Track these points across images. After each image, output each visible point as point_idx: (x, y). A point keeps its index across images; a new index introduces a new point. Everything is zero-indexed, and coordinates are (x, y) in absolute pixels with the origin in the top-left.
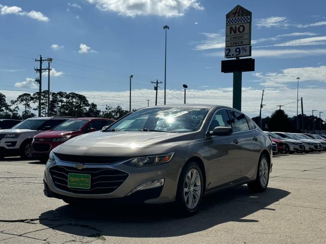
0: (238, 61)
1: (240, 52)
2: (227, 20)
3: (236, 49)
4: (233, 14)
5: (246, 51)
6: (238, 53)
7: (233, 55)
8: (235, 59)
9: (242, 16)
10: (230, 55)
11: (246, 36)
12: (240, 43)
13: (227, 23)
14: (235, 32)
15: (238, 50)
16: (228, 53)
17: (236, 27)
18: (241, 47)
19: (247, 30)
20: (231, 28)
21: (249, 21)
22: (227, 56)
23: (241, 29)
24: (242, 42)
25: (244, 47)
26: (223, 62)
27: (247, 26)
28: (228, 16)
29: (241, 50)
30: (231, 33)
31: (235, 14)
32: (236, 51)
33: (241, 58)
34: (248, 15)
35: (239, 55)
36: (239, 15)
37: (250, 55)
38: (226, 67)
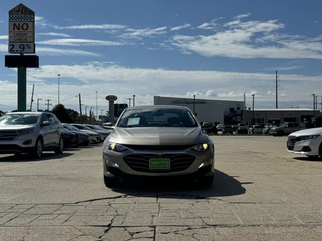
0: (22, 57)
1: (24, 48)
2: (10, 17)
3: (20, 46)
4: (16, 11)
5: (30, 48)
6: (22, 50)
7: (17, 51)
8: (19, 54)
9: (26, 14)
10: (14, 51)
11: (29, 34)
12: (24, 39)
13: (10, 20)
14: (18, 29)
15: (22, 47)
16: (12, 49)
17: (19, 25)
18: (25, 44)
19: (30, 29)
20: (15, 25)
21: (32, 20)
22: (11, 51)
23: (25, 27)
24: (26, 39)
25: (28, 44)
26: (6, 57)
27: (30, 24)
28: (11, 12)
29: (26, 47)
30: (14, 29)
31: (18, 11)
32: (20, 48)
33: (25, 54)
34: (32, 15)
35: (24, 52)
36: (22, 14)
37: (34, 53)
38: (10, 62)
